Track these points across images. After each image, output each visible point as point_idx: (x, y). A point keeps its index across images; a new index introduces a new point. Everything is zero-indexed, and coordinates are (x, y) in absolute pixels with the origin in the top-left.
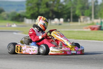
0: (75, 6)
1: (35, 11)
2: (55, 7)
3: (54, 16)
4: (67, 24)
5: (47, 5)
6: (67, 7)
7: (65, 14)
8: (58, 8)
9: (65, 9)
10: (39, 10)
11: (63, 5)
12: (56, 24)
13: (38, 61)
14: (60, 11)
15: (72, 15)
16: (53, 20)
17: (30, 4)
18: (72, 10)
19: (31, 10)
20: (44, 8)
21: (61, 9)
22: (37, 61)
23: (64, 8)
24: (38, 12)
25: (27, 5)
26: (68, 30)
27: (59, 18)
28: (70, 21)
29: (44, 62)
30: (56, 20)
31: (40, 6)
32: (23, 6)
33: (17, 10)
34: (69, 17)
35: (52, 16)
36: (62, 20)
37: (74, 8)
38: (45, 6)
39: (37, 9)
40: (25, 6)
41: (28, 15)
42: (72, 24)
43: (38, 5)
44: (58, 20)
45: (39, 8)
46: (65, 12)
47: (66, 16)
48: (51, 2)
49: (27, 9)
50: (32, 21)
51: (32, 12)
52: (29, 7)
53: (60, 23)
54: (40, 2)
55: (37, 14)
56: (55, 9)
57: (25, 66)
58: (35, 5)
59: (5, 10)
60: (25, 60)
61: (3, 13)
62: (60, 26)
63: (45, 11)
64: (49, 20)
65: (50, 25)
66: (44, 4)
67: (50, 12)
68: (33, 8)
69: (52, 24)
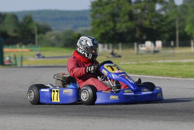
0: (183, 17)
1: (108, 28)
2: (145, 19)
3: (144, 37)
4: (170, 51)
5: (131, 16)
6: (168, 20)
7: (164, 32)
8: (150, 21)
9: (163, 23)
10: (115, 26)
11: (162, 15)
12: (148, 52)
13: (111, 117)
14: (155, 27)
15: (177, 33)
16: (143, 45)
17: (98, 15)
18: (177, 25)
19: (102, 26)
20: (124, 22)
21: (156, 22)
23: (162, 21)
24: (114, 29)
25: (93, 17)
27: (154, 41)
28: (175, 46)
30: (148, 44)
31: (117, 19)
32: (86, 19)
33: (75, 27)
34: (173, 38)
35: (141, 36)
36: (159, 43)
37: (182, 20)
38: (127, 17)
39: (111, 24)
40: (90, 20)
42: (179, 50)
43: (114, 16)
44: (153, 45)
45: (115, 22)
46: (165, 29)
47: (167, 35)
48: (139, 11)
49: (93, 24)
50: (104, 47)
51: (102, 31)
52: (98, 20)
53: (156, 49)
54: (116, 10)
55: (112, 32)
56: (146, 23)
57: (88, 126)
58: (109, 16)
59: (53, 28)
60: (89, 116)
61: (48, 34)
62: (157, 55)
63: (126, 27)
64: (135, 44)
65: (137, 54)
66: (125, 15)
67: (137, 29)
68: (105, 22)
69: (139, 52)
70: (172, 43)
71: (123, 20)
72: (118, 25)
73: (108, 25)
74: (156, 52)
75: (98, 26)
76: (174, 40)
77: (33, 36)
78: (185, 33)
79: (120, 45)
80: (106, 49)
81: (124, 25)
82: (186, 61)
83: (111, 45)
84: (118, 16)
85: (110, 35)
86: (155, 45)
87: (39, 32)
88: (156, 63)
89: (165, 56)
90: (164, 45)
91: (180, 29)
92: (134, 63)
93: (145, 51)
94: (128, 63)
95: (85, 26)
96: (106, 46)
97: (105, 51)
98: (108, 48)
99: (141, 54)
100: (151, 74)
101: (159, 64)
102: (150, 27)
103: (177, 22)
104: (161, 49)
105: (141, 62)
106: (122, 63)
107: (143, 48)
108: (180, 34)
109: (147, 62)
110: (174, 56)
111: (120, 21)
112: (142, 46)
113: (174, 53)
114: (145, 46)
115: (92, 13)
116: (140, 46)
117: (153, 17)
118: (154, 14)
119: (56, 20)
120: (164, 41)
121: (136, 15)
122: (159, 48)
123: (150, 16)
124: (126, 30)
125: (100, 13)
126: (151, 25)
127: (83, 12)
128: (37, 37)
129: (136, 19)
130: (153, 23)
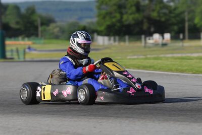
0: (193, 8)
1: (114, 20)
2: (153, 10)
3: (152, 30)
4: (179, 44)
5: (138, 8)
6: (177, 12)
7: (173, 24)
8: (158, 12)
9: (172, 15)
10: (122, 18)
11: (170, 7)
12: (156, 45)
13: (119, 117)
14: (163, 19)
15: (187, 25)
16: (151, 38)
17: (104, 6)
18: (187, 16)
19: (107, 18)
20: (131, 14)
21: (165, 14)
22: (117, 117)
23: (170, 12)
24: (120, 21)
25: (99, 8)
26: (179, 55)
27: (162, 33)
28: (184, 38)
29: (132, 119)
30: (156, 36)
31: (123, 11)
32: (91, 10)
33: (81, 18)
34: (182, 30)
35: (149, 28)
36: (167, 36)
37: (192, 12)
38: (134, 9)
39: (118, 16)
40: (96, 11)
41: (102, 28)
42: (188, 43)
43: (121, 7)
44: (161, 38)
45: (121, 14)
46: (174, 20)
47: (176, 28)
48: (147, 2)
49: (99, 16)
50: (110, 40)
51: (108, 23)
52: (104, 12)
53: (164, 42)
54: (123, 1)
55: (118, 24)
56: (154, 15)
58: (115, 7)
59: (57, 19)
60: (96, 115)
61: (52, 26)
62: (165, 48)
63: (133, 19)
64: (143, 37)
65: (145, 47)
66: (131, 6)
67: (145, 20)
68: (110, 13)
69: (147, 45)
70: (181, 36)
71: (130, 12)
72: (125, 17)
73: (115, 17)
74: (164, 45)
75: (104, 18)
76: (183, 32)
77: (36, 28)
78: (195, 25)
79: (127, 37)
80: (112, 41)
81: (131, 17)
82: (196, 55)
83: (117, 38)
84: (125, 8)
85: (116, 27)
86: (163, 38)
87: (42, 24)
88: (164, 57)
89: (174, 50)
90: (172, 38)
91: (189, 20)
92: (142, 57)
93: (153, 44)
94: (135, 57)
95: (91, 17)
96: (112, 38)
97: (111, 44)
98: (115, 41)
99: (149, 47)
100: (159, 69)
101: (167, 58)
102: (158, 18)
103: (186, 14)
104: (169, 42)
105: (149, 56)
106: (129, 57)
107: (150, 41)
108: (189, 26)
109: (156, 56)
110: (183, 49)
111: (126, 13)
112: (149, 39)
113: (183, 46)
114: (153, 39)
115: (97, 4)
116: (147, 38)
117: (161, 8)
118: (162, 5)
119: (60, 11)
120: (173, 33)
121: (144, 6)
122: (167, 41)
123: (158, 8)
124: (133, 22)
125: (106, 4)
126: (159, 16)
127: (89, 3)
128: (40, 29)
129: (143, 11)
130: (161, 15)
